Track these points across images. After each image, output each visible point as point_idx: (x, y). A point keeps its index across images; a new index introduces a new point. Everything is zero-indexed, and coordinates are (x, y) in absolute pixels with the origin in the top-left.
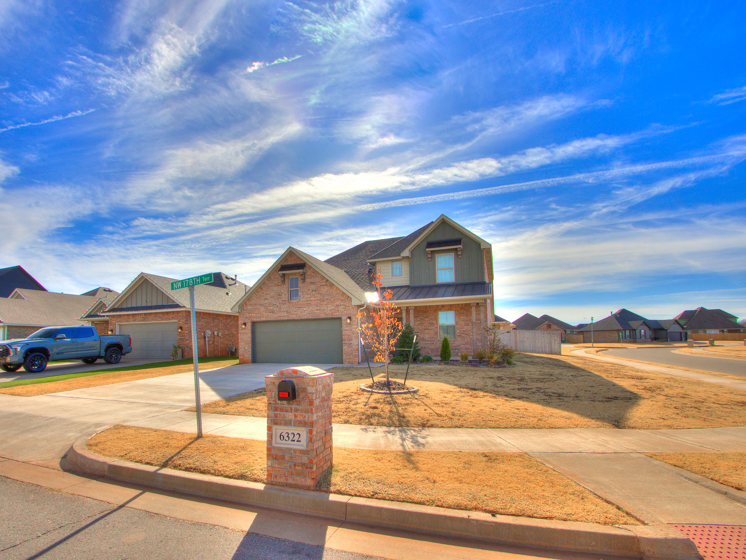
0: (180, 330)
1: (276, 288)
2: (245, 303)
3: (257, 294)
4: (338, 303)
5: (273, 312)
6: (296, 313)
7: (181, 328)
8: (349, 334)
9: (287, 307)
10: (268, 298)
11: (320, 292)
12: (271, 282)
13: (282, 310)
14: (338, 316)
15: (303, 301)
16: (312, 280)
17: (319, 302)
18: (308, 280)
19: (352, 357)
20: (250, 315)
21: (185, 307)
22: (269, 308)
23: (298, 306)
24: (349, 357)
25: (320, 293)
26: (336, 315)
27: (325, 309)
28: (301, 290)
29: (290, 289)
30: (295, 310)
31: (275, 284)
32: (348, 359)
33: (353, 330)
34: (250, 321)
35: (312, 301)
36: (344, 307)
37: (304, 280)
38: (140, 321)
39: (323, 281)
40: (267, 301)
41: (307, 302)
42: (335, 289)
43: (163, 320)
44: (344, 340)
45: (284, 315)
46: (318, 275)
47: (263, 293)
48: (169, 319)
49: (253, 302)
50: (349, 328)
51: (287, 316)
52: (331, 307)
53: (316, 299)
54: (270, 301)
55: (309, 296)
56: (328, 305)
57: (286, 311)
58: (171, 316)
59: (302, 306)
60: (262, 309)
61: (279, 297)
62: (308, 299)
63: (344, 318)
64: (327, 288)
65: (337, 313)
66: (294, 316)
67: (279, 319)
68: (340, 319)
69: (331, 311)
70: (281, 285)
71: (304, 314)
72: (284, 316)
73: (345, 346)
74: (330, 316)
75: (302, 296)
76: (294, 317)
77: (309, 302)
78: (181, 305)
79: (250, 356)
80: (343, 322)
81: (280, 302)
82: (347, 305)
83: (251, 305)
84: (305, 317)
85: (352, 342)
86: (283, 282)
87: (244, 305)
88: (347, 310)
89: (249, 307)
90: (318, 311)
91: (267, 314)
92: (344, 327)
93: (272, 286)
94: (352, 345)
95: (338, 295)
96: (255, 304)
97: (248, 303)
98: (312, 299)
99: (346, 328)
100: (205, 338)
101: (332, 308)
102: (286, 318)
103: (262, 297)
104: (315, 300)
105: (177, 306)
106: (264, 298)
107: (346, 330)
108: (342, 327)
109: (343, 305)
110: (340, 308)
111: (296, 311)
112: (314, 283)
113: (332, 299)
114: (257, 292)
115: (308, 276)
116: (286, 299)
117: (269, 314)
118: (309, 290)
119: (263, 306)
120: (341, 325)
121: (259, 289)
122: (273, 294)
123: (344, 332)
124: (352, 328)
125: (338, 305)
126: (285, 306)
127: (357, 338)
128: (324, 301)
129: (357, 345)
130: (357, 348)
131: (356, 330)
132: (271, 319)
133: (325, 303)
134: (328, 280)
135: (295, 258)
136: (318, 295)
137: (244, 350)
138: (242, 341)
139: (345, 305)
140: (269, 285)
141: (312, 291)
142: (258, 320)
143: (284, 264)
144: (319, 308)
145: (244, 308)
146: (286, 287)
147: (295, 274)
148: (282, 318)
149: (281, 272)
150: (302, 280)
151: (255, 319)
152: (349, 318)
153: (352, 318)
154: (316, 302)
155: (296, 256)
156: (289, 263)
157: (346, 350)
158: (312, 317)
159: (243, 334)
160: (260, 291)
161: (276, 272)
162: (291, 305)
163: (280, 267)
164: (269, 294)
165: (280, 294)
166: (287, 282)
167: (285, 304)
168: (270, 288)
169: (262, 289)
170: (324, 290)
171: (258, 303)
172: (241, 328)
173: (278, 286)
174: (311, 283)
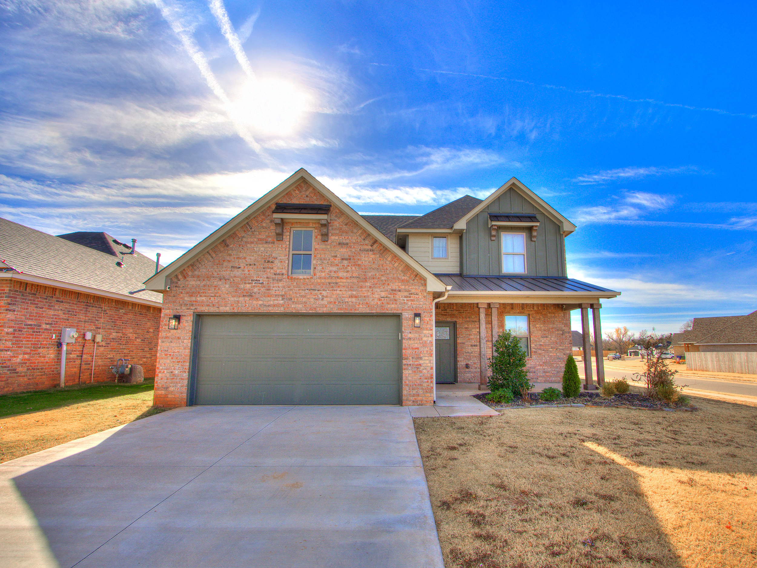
1: (262, 248)
2: (182, 273)
3: (214, 255)
4: (395, 285)
5: (251, 296)
6: (304, 300)
8: (416, 346)
9: (284, 287)
10: (242, 266)
11: (359, 262)
12: (250, 233)
13: (273, 292)
14: (395, 312)
15: (320, 278)
16: (342, 239)
17: (355, 281)
18: (333, 237)
19: (421, 392)
20: (194, 299)
21: (10, 270)
22: (242, 286)
23: (309, 287)
24: (414, 392)
25: (359, 265)
26: (391, 308)
27: (368, 296)
28: (319, 256)
29: (291, 252)
30: (303, 293)
31: (259, 240)
32: (414, 395)
33: (425, 339)
34: (191, 312)
35: (341, 278)
36: (406, 294)
37: (325, 237)
39: (367, 242)
40: (238, 273)
41: (329, 281)
42: (389, 259)
44: (406, 359)
45: (276, 302)
46: (355, 231)
47: (230, 255)
49: (202, 271)
50: (417, 335)
51: (283, 305)
52: (380, 293)
53: (349, 275)
54: (246, 272)
55: (334, 269)
56: (375, 290)
57: (282, 296)
59: (318, 287)
60: (225, 287)
61: (266, 265)
62: (332, 274)
63: (407, 315)
64: (373, 256)
65: (393, 306)
66: (300, 306)
67: (264, 310)
68: (398, 316)
69: (380, 300)
70: (273, 243)
71: (322, 302)
72: (275, 304)
73: (407, 369)
74: (379, 311)
75: (319, 268)
76: (300, 308)
77: (334, 281)
79: (185, 390)
80: (406, 324)
81: (269, 275)
82: (413, 291)
83: (199, 277)
84: (325, 310)
85: (421, 362)
86: (280, 236)
88: (412, 300)
89: (192, 282)
90: (354, 300)
91: (236, 299)
92: (407, 333)
93: (252, 243)
94: (422, 368)
95: (394, 272)
96: (208, 277)
97: (190, 273)
98: (341, 274)
99: (410, 335)
100: (60, 345)
101: (383, 294)
102: (281, 310)
103: (225, 264)
104: (347, 278)
106: (231, 264)
107: (410, 339)
108: (402, 332)
109: (406, 291)
110: (400, 296)
111: (304, 297)
112: (347, 244)
113: (383, 278)
114: (215, 252)
115: (335, 229)
116: (284, 271)
117: (241, 299)
118: (336, 256)
119: (228, 282)
120: (399, 329)
121: (219, 246)
122: (252, 258)
123: (405, 343)
124: (422, 335)
125: (395, 290)
126: (280, 285)
127: (431, 355)
128: (366, 281)
129: (432, 368)
130: (432, 375)
131: (430, 339)
132: (244, 310)
133: (368, 284)
134: (376, 241)
135: (308, 193)
136: (353, 268)
137: (168, 375)
138: (166, 355)
139: (409, 291)
140: (244, 239)
141: (343, 259)
142: (213, 310)
143: (284, 201)
144: (354, 293)
145: (179, 282)
146: (284, 246)
147: (306, 223)
148: (270, 308)
149: (276, 216)
150: (322, 235)
151: (205, 309)
152: (417, 315)
153: (422, 315)
154: (349, 281)
155: (311, 190)
156: (295, 201)
157: (410, 378)
158: (341, 309)
159: (170, 340)
160: (222, 249)
161: (264, 215)
162: (295, 284)
163: (274, 207)
164: (245, 258)
165: (271, 260)
166: (288, 237)
167: (281, 280)
168: (249, 245)
169: (228, 246)
170: (367, 259)
171: (215, 274)
172: (167, 327)
173: (267, 242)
174: (340, 244)
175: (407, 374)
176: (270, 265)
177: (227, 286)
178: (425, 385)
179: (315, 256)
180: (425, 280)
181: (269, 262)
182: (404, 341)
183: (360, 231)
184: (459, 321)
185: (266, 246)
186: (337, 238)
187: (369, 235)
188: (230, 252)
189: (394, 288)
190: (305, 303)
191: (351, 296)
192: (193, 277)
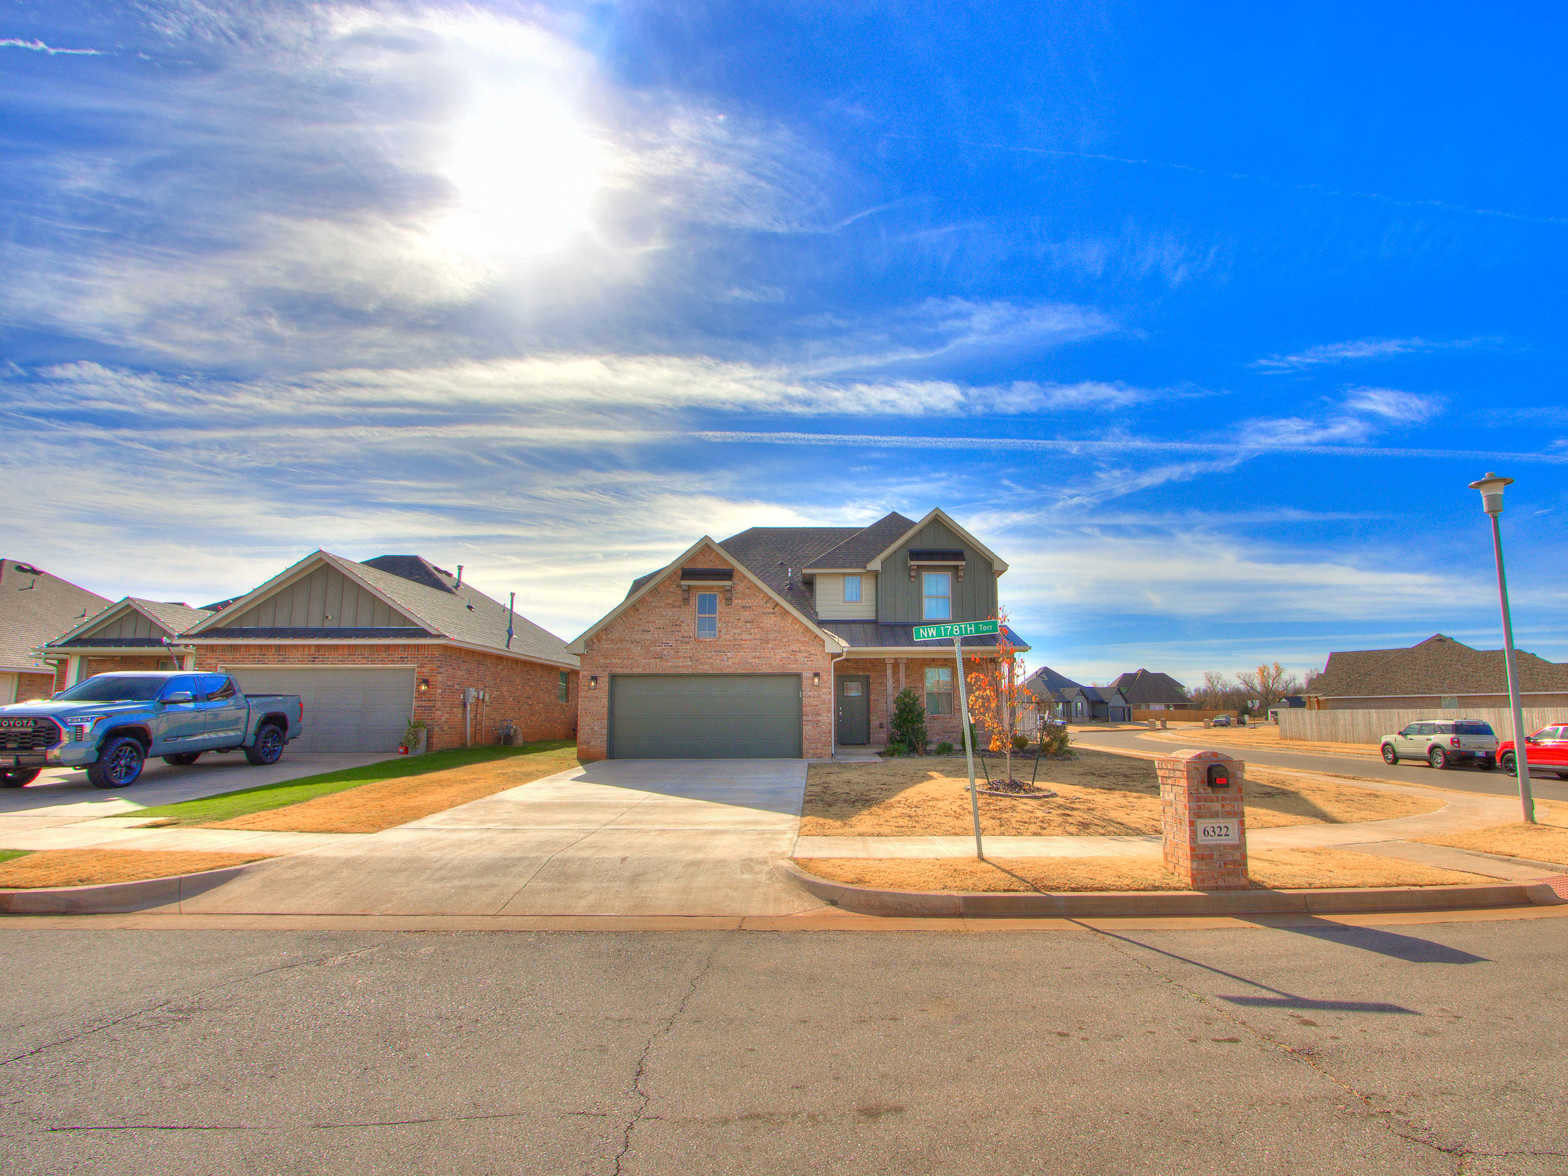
0: (423, 688)
1: (669, 612)
2: (598, 637)
3: (625, 620)
4: (796, 647)
5: (661, 658)
6: (711, 661)
7: (426, 682)
8: (816, 704)
9: (691, 649)
10: (652, 629)
11: (762, 625)
12: (658, 598)
13: (681, 654)
14: (795, 671)
15: (725, 640)
16: (746, 603)
17: (758, 642)
18: (736, 601)
19: (819, 745)
20: (608, 661)
21: (445, 636)
22: (653, 649)
23: (715, 649)
24: (814, 745)
25: (761, 628)
26: (792, 668)
27: (770, 657)
28: (723, 619)
29: (697, 615)
30: (709, 655)
31: (667, 604)
32: (813, 748)
33: (823, 697)
34: (607, 673)
35: (745, 640)
36: (807, 654)
37: (729, 601)
38: (302, 662)
39: (768, 605)
40: (648, 636)
41: (733, 643)
42: (790, 621)
43: (373, 661)
44: (806, 715)
45: (684, 663)
46: (757, 594)
47: (641, 619)
48: (393, 662)
49: (617, 636)
50: (816, 694)
51: (691, 666)
52: (781, 654)
53: (752, 637)
54: (656, 635)
55: (738, 631)
56: (777, 650)
57: (690, 657)
58: (397, 655)
59: (724, 649)
60: (637, 650)
61: (675, 628)
62: (737, 636)
63: (807, 674)
64: (774, 620)
65: (794, 666)
66: (707, 667)
67: (673, 671)
68: (798, 676)
69: (781, 660)
70: (680, 607)
71: (728, 663)
72: (684, 665)
73: (807, 725)
74: (780, 671)
75: (724, 630)
76: (708, 669)
77: (738, 643)
78: (433, 632)
79: (604, 744)
80: (806, 683)
81: (677, 638)
82: (813, 652)
83: (612, 640)
84: (730, 671)
85: (820, 718)
86: (686, 601)
87: (595, 640)
88: (812, 661)
89: (606, 646)
90: (757, 661)
91: (647, 661)
92: (807, 691)
93: (661, 607)
94: (821, 724)
95: (794, 634)
96: (621, 641)
97: (604, 637)
98: (744, 637)
99: (809, 693)
100: (465, 705)
101: (784, 655)
102: (690, 671)
103: (636, 628)
104: (750, 640)
105: (422, 633)
106: (641, 628)
107: (810, 696)
108: (802, 691)
109: (805, 651)
110: (800, 657)
111: (711, 658)
112: (750, 607)
113: (784, 640)
114: (626, 617)
115: (738, 593)
116: (691, 634)
117: (652, 660)
118: (740, 619)
119: (639, 645)
120: (799, 688)
121: (630, 611)
122: (661, 622)
123: (805, 701)
124: (821, 693)
125: (796, 651)
126: (688, 647)
127: (830, 712)
128: (768, 643)
129: (830, 724)
130: (830, 730)
131: (828, 697)
132: (655, 671)
133: (770, 646)
134: (777, 604)
135: (711, 558)
136: (756, 631)
137: (589, 731)
138: (586, 713)
139: (809, 652)
140: (653, 604)
141: (746, 622)
142: (626, 671)
143: (689, 566)
144: (757, 654)
145: (594, 646)
146: (690, 610)
147: (711, 588)
148: (680, 669)
149: (683, 583)
150: (726, 599)
151: (620, 671)
152: (817, 675)
153: (821, 675)
154: (752, 642)
155: (714, 554)
156: (699, 566)
157: (810, 733)
158: (745, 670)
159: (589, 699)
160: (633, 614)
161: (671, 580)
162: (702, 646)
163: (680, 572)
164: (654, 622)
165: (678, 623)
166: (695, 601)
167: (688, 643)
168: (657, 610)
169: (638, 611)
170: (770, 621)
171: (627, 638)
172: (586, 688)
173: (674, 607)
174: (743, 607)
175: (807, 729)
176: (677, 628)
177: (639, 649)
178: (823, 739)
179: (720, 619)
180: (824, 641)
181: (676, 625)
182: (804, 699)
183: (762, 595)
184: (873, 674)
185: (673, 610)
186: (740, 601)
187: (771, 598)
188: (640, 616)
189: (794, 649)
190: (712, 664)
191: (755, 658)
192: (607, 640)
